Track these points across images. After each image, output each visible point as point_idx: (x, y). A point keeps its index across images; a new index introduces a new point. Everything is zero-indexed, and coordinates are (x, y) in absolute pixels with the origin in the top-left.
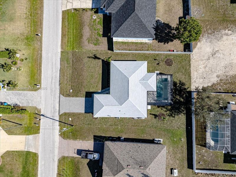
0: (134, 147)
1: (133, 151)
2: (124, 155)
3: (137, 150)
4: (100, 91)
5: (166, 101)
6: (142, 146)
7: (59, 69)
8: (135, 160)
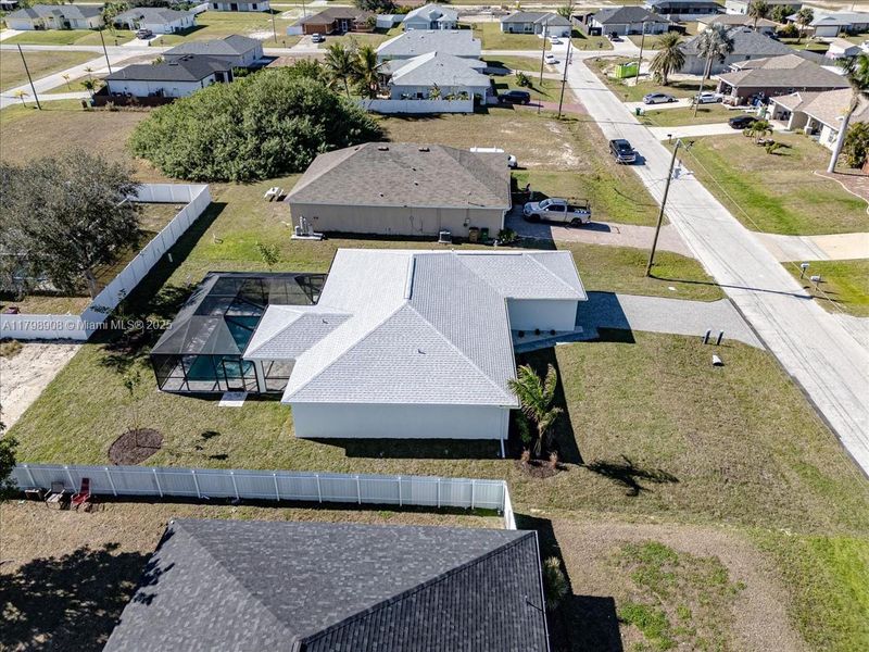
0: (403, 196)
1: (406, 185)
2: (438, 174)
3: (393, 188)
4: (558, 344)
5: (230, 313)
6: (371, 199)
7: (845, 439)
8: (403, 165)
